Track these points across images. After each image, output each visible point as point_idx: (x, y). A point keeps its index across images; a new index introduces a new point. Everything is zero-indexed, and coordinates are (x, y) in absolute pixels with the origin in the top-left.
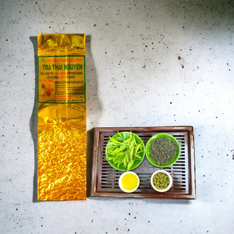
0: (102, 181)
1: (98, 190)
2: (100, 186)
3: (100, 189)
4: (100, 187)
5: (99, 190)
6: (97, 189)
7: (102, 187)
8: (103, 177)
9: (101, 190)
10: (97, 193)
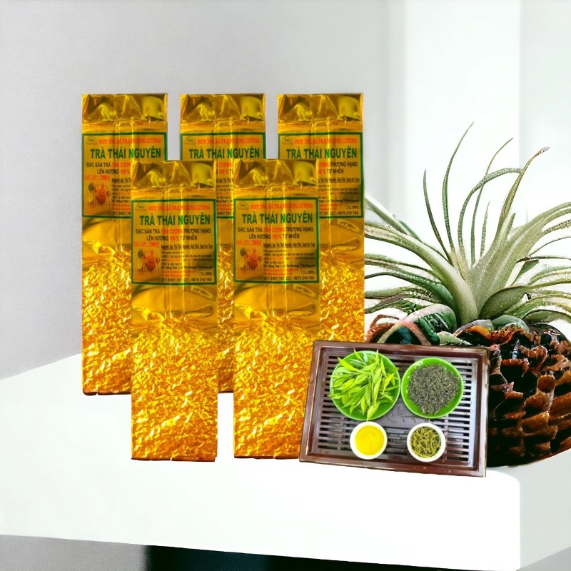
0: (321, 435)
1: (312, 452)
2: (316, 444)
3: (315, 449)
4: (316, 447)
5: (314, 451)
6: (310, 450)
7: (320, 447)
8: (322, 429)
9: (318, 451)
10: (311, 457)
